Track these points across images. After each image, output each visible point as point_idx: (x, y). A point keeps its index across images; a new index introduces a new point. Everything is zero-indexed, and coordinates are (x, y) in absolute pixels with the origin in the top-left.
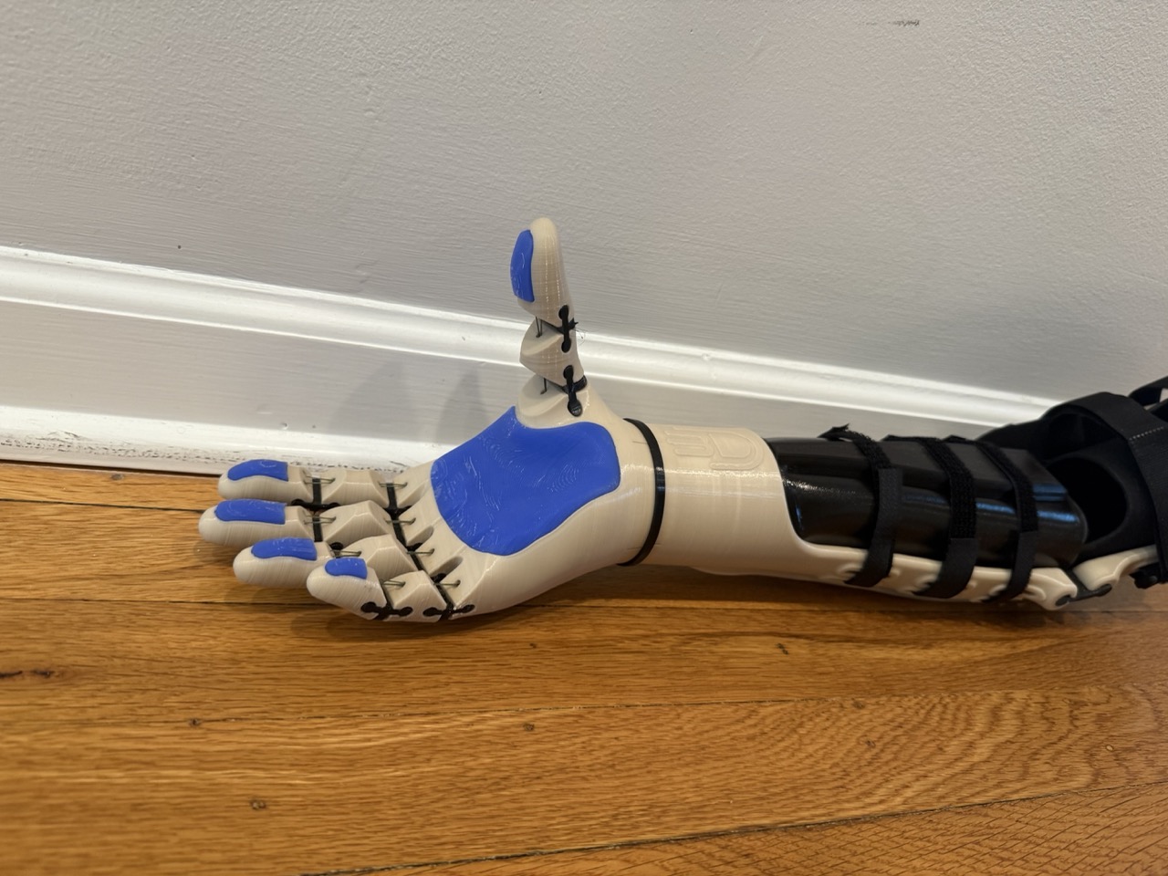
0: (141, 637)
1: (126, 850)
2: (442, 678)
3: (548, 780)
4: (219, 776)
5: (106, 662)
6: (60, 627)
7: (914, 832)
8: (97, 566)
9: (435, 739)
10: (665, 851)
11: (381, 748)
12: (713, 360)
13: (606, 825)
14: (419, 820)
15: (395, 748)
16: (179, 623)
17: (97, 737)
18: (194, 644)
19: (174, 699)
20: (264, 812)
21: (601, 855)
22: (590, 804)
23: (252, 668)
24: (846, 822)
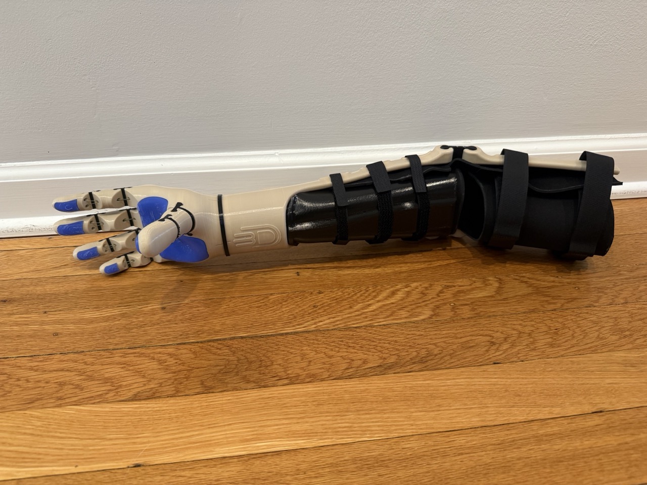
0: (39, 288)
1: (11, 347)
2: (138, 294)
3: (161, 325)
4: (47, 327)
5: (25, 297)
6: (14, 287)
7: (313, 337)
8: (32, 268)
9: (126, 313)
10: (194, 345)
11: (104, 317)
12: (280, 154)
13: (176, 337)
14: (106, 337)
15: (109, 317)
16: (52, 283)
17: (14, 318)
18: (55, 289)
19: (42, 306)
20: (57, 336)
21: (167, 347)
22: (174, 331)
23: (71, 295)
24: (282, 335)
